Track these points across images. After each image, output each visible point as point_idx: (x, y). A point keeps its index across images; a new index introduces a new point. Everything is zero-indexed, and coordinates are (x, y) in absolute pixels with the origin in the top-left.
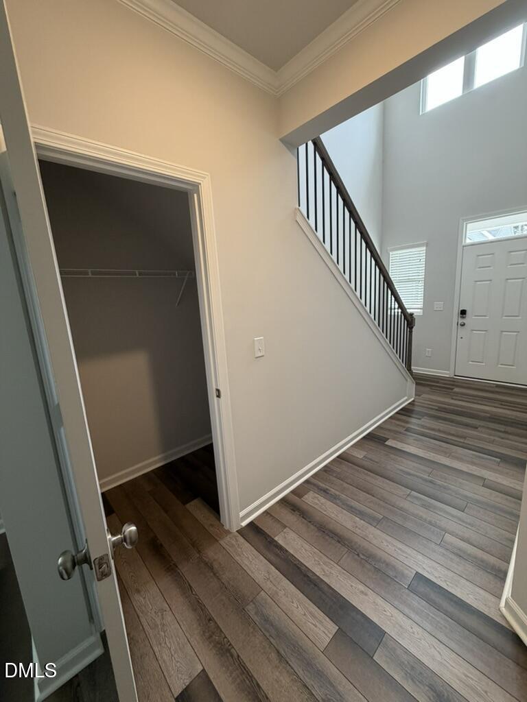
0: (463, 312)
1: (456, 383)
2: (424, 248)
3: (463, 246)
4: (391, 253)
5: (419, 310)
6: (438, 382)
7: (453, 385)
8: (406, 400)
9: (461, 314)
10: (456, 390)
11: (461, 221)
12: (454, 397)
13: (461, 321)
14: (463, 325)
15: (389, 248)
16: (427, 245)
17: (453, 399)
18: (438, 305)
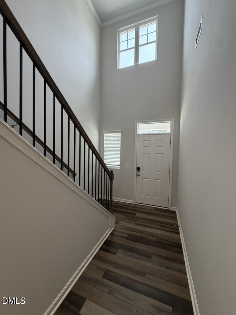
0: (139, 169)
1: (137, 209)
2: (120, 134)
3: (137, 135)
4: (104, 134)
5: (118, 166)
6: (128, 209)
7: (135, 210)
8: (109, 231)
9: (138, 169)
10: (138, 215)
11: (136, 123)
12: (137, 222)
13: (138, 173)
14: (139, 175)
15: (103, 132)
16: (121, 132)
17: (136, 224)
18: (127, 164)
